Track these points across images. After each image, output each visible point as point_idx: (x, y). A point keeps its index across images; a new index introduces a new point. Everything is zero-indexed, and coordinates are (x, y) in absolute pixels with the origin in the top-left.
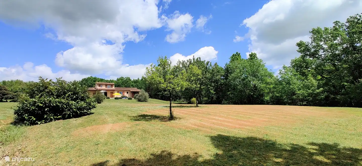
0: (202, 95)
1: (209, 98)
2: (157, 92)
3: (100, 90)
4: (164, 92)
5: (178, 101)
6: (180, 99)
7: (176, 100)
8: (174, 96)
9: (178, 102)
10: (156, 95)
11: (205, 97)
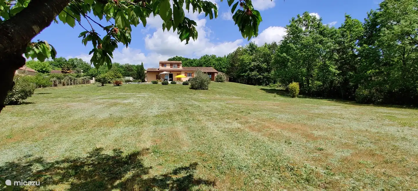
0: (312, 76)
1: (324, 83)
2: (241, 73)
3: (162, 71)
4: (250, 73)
5: (272, 86)
6: (274, 83)
7: (268, 84)
8: (266, 78)
9: (270, 87)
10: (239, 76)
11: (318, 80)
